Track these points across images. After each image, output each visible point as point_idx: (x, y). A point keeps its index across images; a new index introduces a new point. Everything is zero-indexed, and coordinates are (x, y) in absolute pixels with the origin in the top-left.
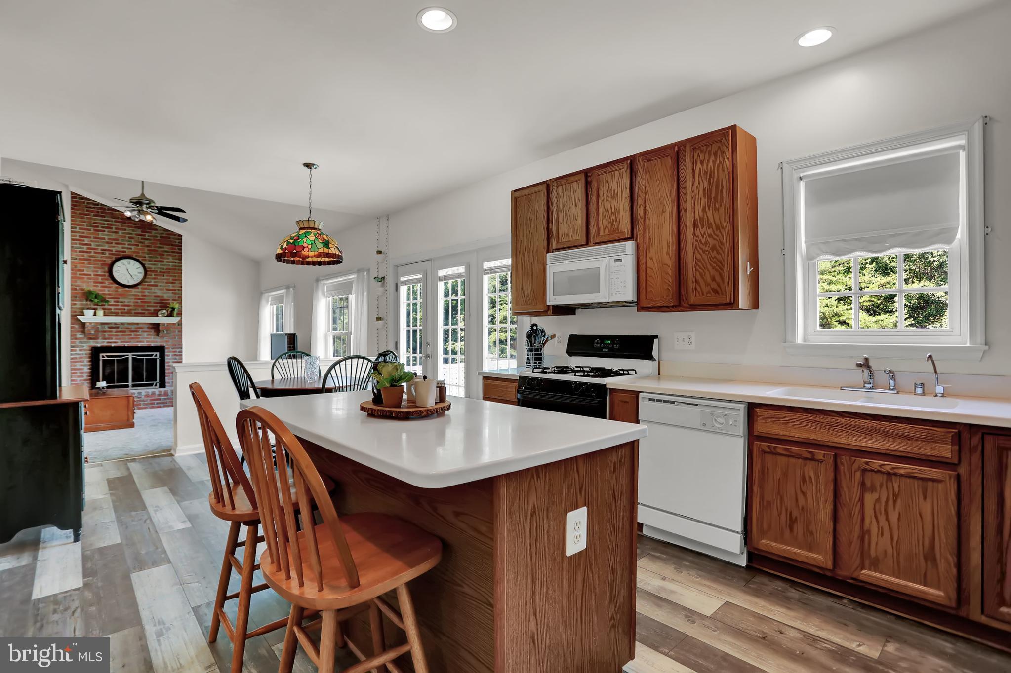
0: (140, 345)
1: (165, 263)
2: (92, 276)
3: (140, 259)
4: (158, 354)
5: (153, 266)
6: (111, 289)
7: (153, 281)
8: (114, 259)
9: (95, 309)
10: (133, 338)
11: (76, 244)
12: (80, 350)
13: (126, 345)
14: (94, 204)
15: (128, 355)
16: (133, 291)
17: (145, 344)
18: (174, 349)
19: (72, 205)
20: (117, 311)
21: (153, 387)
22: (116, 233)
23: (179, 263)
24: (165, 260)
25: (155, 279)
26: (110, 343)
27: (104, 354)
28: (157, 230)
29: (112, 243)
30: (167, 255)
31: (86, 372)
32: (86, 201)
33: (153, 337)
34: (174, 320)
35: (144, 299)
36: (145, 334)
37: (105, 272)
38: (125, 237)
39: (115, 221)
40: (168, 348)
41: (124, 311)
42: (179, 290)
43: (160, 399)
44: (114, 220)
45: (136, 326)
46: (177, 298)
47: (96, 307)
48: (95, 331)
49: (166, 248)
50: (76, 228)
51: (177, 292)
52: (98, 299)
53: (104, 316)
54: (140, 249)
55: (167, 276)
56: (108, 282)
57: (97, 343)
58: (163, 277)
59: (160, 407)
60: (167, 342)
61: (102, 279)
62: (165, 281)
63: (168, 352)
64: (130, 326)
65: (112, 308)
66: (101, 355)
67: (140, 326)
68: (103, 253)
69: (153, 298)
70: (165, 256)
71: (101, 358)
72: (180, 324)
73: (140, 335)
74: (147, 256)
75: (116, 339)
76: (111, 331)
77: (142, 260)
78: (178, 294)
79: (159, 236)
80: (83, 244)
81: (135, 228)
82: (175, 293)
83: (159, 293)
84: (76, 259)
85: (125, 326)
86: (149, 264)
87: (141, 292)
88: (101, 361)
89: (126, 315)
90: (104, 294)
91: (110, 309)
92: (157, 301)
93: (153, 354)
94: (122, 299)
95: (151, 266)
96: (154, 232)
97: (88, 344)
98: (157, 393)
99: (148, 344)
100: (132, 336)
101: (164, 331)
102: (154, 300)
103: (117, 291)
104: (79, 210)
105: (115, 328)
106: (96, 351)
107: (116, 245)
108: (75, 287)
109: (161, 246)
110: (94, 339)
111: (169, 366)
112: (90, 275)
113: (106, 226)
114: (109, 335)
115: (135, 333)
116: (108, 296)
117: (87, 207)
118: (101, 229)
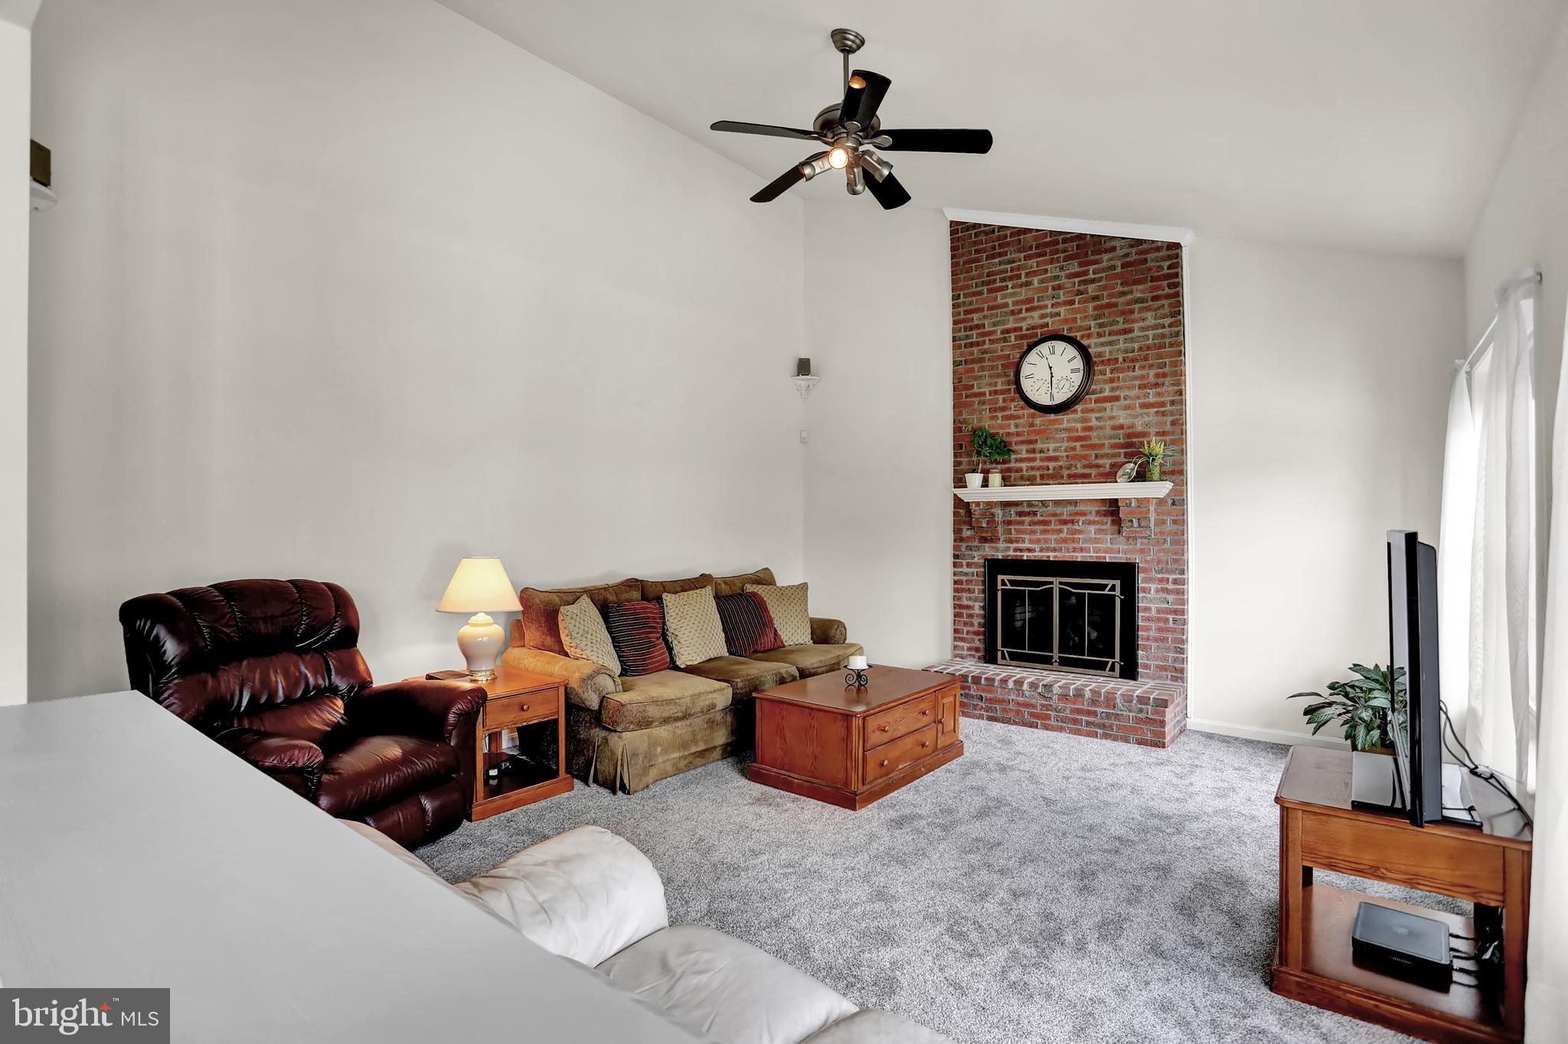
0: (1079, 557)
1: (1136, 333)
2: (988, 397)
3: (1077, 335)
4: (1118, 583)
5: (1107, 349)
6: (1022, 421)
7: (1107, 387)
8: (1023, 349)
9: (986, 472)
10: (1065, 541)
11: (961, 330)
12: (968, 565)
13: (1052, 556)
14: (986, 233)
15: (1052, 583)
16: (1065, 420)
17: (1090, 556)
18: (1161, 571)
19: (952, 249)
20: (1033, 473)
21: (1107, 672)
22: (1027, 284)
24: (1136, 326)
25: (1112, 380)
26: (1021, 550)
27: (1006, 578)
28: (1115, 248)
29: (1020, 311)
30: (1141, 310)
31: (978, 616)
33: (1108, 537)
34: (1158, 489)
35: (1088, 438)
36: (1092, 528)
37: (1009, 383)
38: (1046, 289)
39: (1026, 258)
40: (1145, 570)
41: (1046, 472)
43: (1095, 714)
44: (1023, 255)
45: (1071, 508)
46: (1168, 428)
47: (987, 466)
48: (990, 523)
49: (1138, 292)
51: (1169, 408)
52: (991, 447)
53: (1004, 486)
54: (1078, 311)
55: (1142, 368)
56: (1015, 407)
57: (997, 550)
58: (1131, 374)
59: (1095, 735)
60: (1142, 551)
61: (1004, 400)
62: (1137, 383)
63: (1145, 581)
64: (1059, 510)
65: (1024, 465)
67: (1081, 508)
68: (1005, 340)
69: (1108, 431)
70: (1136, 315)
71: (1000, 587)
72: (1177, 502)
73: (1080, 532)
74: (1092, 323)
75: (1031, 541)
76: (1022, 523)
77: (1082, 337)
78: (1172, 413)
79: (1119, 263)
80: (971, 328)
81: (1066, 259)
82: (1164, 414)
83: (1123, 417)
84: (961, 363)
85: (1049, 508)
86: (1096, 345)
87: (1084, 420)
88: (999, 594)
89: (1051, 482)
90: (1008, 434)
91: (1019, 470)
92: (1118, 441)
93: (1107, 585)
94: (1043, 443)
95: (1101, 349)
96: (1106, 257)
97: (981, 553)
98: (1088, 694)
99: (1097, 557)
100: (1064, 535)
101: (1131, 521)
102: (1111, 438)
103: (1032, 425)
104: (963, 255)
105: (1028, 514)
106: (995, 567)
107: (1029, 314)
108: (961, 426)
109: (1126, 289)
110: (992, 541)
111: (1148, 619)
112: (984, 394)
113: (1009, 274)
114: (1018, 531)
115: (1070, 526)
116: (1015, 439)
117: (975, 243)
118: (1001, 284)
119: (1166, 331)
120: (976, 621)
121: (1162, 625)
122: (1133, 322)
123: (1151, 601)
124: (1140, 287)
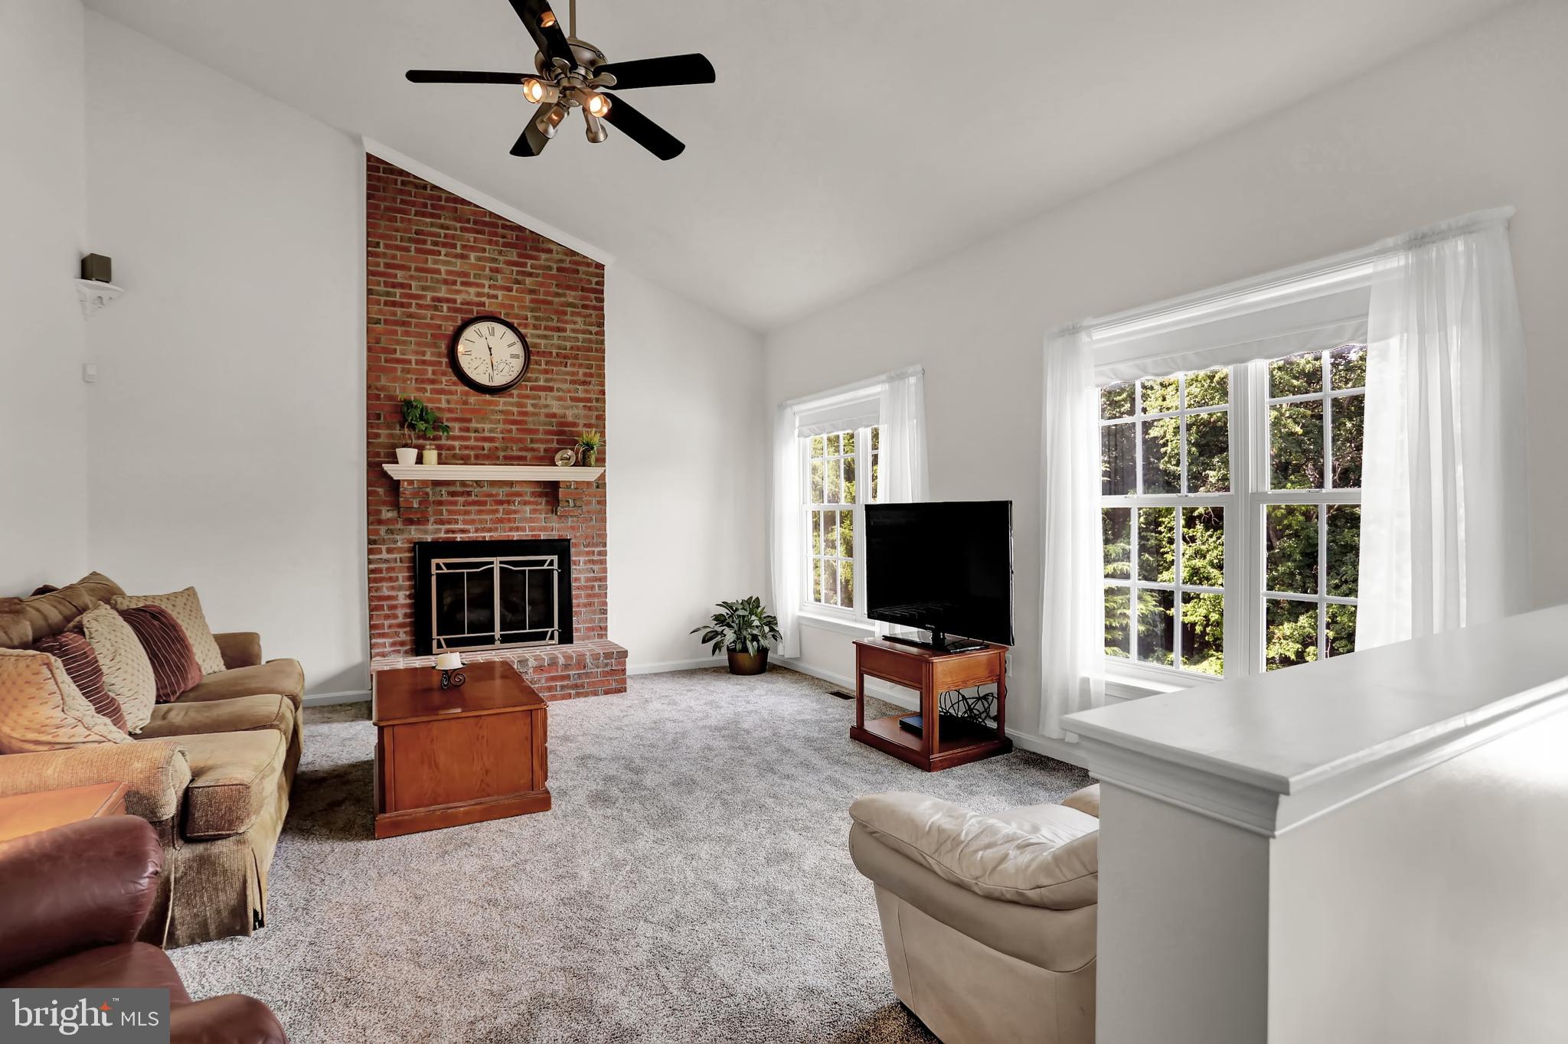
0: (516, 536)
1: (568, 333)
2: (414, 366)
3: (516, 322)
4: (555, 558)
5: (543, 342)
6: (455, 397)
7: (542, 377)
8: (459, 323)
9: (421, 449)
10: (501, 521)
11: (378, 284)
12: (389, 551)
13: (488, 536)
14: (416, 186)
15: (492, 563)
16: (501, 402)
17: (526, 534)
18: (588, 545)
19: (369, 187)
20: (467, 452)
21: (547, 641)
22: (463, 257)
23: (597, 333)
24: (569, 327)
25: (546, 372)
26: (453, 532)
27: (441, 561)
28: (550, 251)
29: (454, 283)
30: (573, 314)
31: (403, 606)
32: (400, 179)
33: (543, 516)
34: (589, 474)
35: (525, 422)
36: (528, 508)
37: (439, 355)
38: (483, 268)
39: (462, 229)
40: (575, 545)
41: (481, 452)
42: (597, 400)
43: (568, 677)
44: (459, 225)
45: (507, 489)
46: (593, 421)
47: (421, 442)
48: (420, 503)
49: (571, 296)
50: (377, 245)
51: (594, 404)
52: (427, 422)
53: (439, 464)
54: (516, 299)
55: (573, 365)
56: (448, 380)
57: (426, 532)
58: (563, 369)
59: (569, 696)
60: (573, 528)
61: (434, 373)
62: (569, 378)
63: (579, 554)
64: (494, 491)
65: (457, 444)
66: (434, 562)
67: (516, 489)
68: (436, 308)
69: (542, 418)
70: (568, 317)
71: (434, 571)
72: (601, 484)
73: (515, 512)
74: (529, 314)
75: (465, 522)
76: (455, 503)
77: (519, 325)
78: (597, 409)
79: (555, 266)
80: (394, 285)
81: (505, 245)
82: (590, 408)
83: (556, 407)
84: (378, 322)
85: (485, 489)
86: (533, 336)
87: (519, 405)
88: (434, 579)
89: (487, 463)
90: (439, 409)
91: (452, 448)
92: (551, 428)
93: (546, 561)
94: (478, 422)
95: (538, 341)
96: (544, 256)
97: (406, 536)
98: (561, 661)
99: (533, 536)
100: (500, 515)
101: (568, 501)
102: (545, 424)
103: (466, 403)
104: (384, 199)
105: (462, 494)
106: (424, 552)
107: (462, 288)
108: (378, 393)
109: (560, 291)
110: (419, 522)
111: (578, 588)
112: (409, 362)
113: (442, 240)
114: (450, 512)
115: (505, 506)
116: (448, 415)
117: (401, 192)
118: (432, 247)
119: (593, 337)
120: (400, 612)
121: (590, 592)
122: (566, 322)
123: (580, 571)
124: (573, 293)
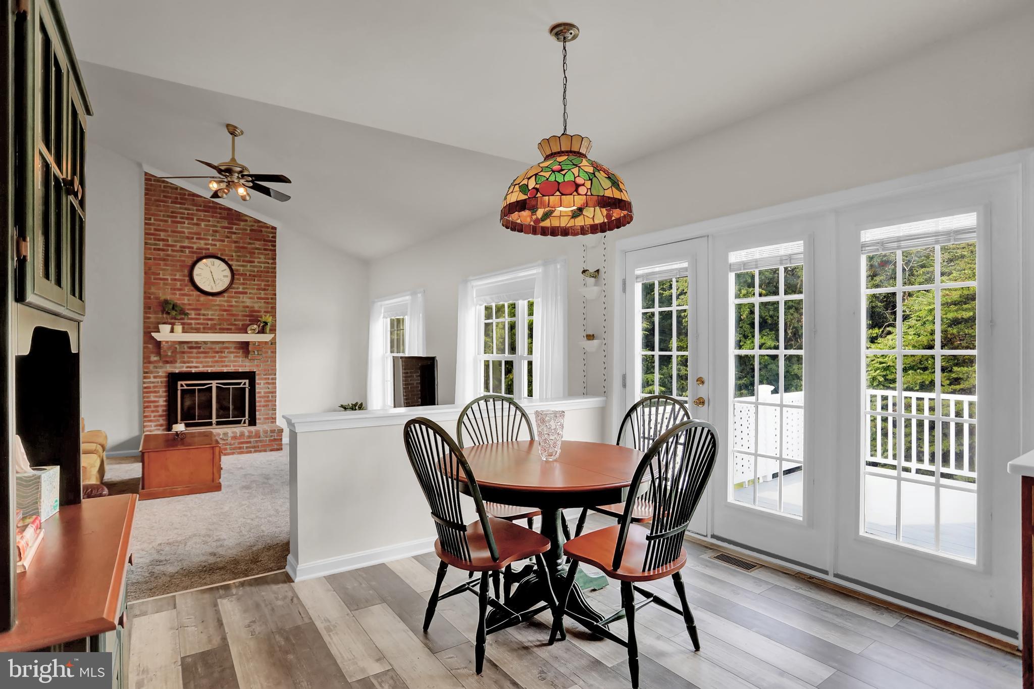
0: (225, 370)
1: (256, 264)
2: (170, 282)
3: (226, 258)
4: (247, 381)
5: (242, 268)
6: (191, 298)
7: (241, 287)
8: (195, 259)
9: (173, 324)
10: (217, 362)
11: (151, 239)
12: (155, 377)
13: (210, 370)
14: (172, 188)
15: (211, 384)
16: (218, 299)
17: (231, 369)
18: (266, 375)
19: (146, 189)
20: (198, 326)
21: (242, 424)
22: (197, 224)
23: (272, 264)
24: (256, 260)
25: (243, 284)
26: (191, 367)
27: (183, 383)
28: (246, 221)
29: (193, 238)
30: (259, 253)
31: (162, 406)
32: (163, 184)
33: (241, 359)
34: (266, 337)
35: (231, 311)
36: (232, 355)
37: (184, 276)
38: (209, 230)
39: (197, 210)
40: (259, 374)
41: (207, 326)
42: (272, 299)
43: (250, 442)
44: (195, 208)
45: (220, 345)
46: (270, 310)
47: (173, 321)
48: (172, 352)
49: (258, 244)
50: (150, 219)
51: (270, 301)
52: (176, 311)
53: (183, 332)
54: (226, 246)
55: (258, 280)
56: (188, 289)
57: (175, 368)
58: (253, 282)
59: (251, 452)
60: (257, 366)
61: (181, 285)
62: (256, 287)
63: (259, 379)
64: (214, 346)
65: (193, 322)
66: (179, 383)
67: (225, 345)
68: (182, 251)
69: (241, 309)
70: (256, 255)
71: (179, 388)
72: (273, 342)
73: (225, 357)
74: (234, 254)
75: (197, 362)
76: (191, 353)
77: (229, 259)
78: (271, 303)
79: (249, 229)
80: (159, 240)
81: (221, 218)
82: (268, 303)
83: (248, 302)
84: (150, 259)
85: (208, 345)
86: (236, 265)
87: (227, 301)
88: (179, 393)
89: (209, 331)
90: (184, 304)
91: (190, 324)
92: (246, 313)
93: (241, 383)
94: (205, 310)
95: (239, 268)
96: (242, 223)
97: (164, 370)
98: (247, 434)
99: (235, 369)
100: (216, 359)
101: (254, 352)
102: (242, 311)
103: (198, 301)
104: (154, 195)
105: (196, 348)
106: (173, 379)
107: (197, 241)
108: (149, 295)
109: (252, 242)
110: (171, 362)
111: (260, 397)
112: (167, 279)
113: (186, 216)
114: (189, 357)
115: (220, 354)
116: (188, 307)
117: (164, 191)
118: (181, 220)
119: (270, 265)
120: (160, 409)
121: (266, 399)
122: (255, 258)
123: (261, 388)
124: (259, 243)
